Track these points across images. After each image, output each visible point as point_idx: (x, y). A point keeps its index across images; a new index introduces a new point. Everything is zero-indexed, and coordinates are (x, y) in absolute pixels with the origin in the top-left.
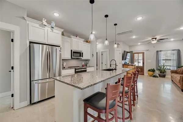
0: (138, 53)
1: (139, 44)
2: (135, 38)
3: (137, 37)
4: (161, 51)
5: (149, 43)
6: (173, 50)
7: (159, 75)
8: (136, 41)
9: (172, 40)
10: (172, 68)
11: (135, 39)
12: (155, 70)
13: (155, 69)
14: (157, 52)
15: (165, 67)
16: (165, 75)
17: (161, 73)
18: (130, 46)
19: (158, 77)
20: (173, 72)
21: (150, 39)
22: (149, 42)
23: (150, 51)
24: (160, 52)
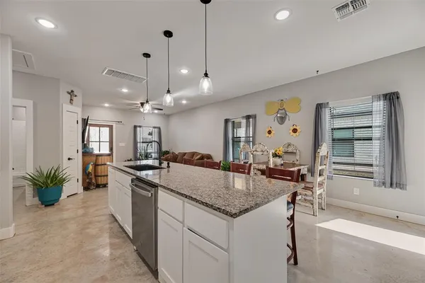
0: (100, 126)
4: (140, 127)
6: (154, 128)
14: (135, 127)
23: (123, 124)
24: (139, 129)
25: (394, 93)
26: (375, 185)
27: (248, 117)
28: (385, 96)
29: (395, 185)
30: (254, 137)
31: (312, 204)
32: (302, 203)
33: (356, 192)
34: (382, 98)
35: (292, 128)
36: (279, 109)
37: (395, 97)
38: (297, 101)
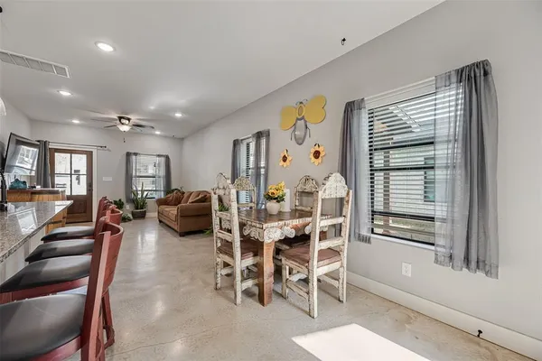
0: (71, 152)
1: (76, 121)
2: (68, 99)
3: (76, 95)
4: (136, 154)
5: (109, 128)
6: (159, 156)
7: (133, 214)
8: (69, 108)
9: (158, 133)
10: (156, 196)
11: (68, 101)
12: (123, 204)
13: (124, 200)
14: (128, 155)
15: (146, 193)
16: (145, 212)
17: (137, 208)
18: (33, 122)
19: (130, 220)
20: (161, 202)
21: (115, 116)
22: (112, 124)
23: (108, 150)
24: (134, 157)
25: (477, 65)
26: (436, 261)
27: (259, 135)
28: (460, 72)
29: (473, 264)
30: (267, 168)
31: (308, 293)
32: (295, 289)
33: (407, 270)
34: (454, 79)
35: (313, 151)
36: (298, 119)
37: (480, 73)
38: (321, 102)
